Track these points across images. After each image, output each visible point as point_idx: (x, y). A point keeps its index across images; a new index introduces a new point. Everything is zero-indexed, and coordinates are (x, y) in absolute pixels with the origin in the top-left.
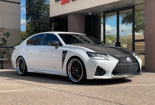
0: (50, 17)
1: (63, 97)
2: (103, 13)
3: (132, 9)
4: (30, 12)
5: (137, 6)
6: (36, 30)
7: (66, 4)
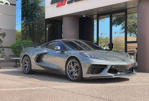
0: (45, 18)
1: (67, 96)
2: (96, 16)
3: (124, 13)
4: (24, 13)
5: (129, 9)
6: (30, 30)
7: (62, 6)
